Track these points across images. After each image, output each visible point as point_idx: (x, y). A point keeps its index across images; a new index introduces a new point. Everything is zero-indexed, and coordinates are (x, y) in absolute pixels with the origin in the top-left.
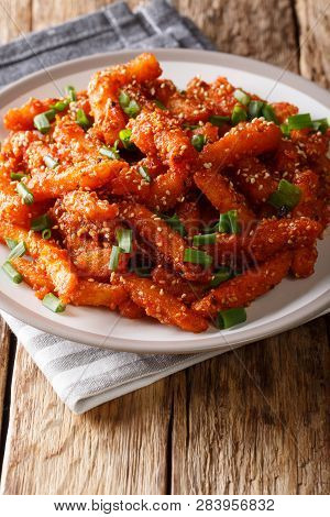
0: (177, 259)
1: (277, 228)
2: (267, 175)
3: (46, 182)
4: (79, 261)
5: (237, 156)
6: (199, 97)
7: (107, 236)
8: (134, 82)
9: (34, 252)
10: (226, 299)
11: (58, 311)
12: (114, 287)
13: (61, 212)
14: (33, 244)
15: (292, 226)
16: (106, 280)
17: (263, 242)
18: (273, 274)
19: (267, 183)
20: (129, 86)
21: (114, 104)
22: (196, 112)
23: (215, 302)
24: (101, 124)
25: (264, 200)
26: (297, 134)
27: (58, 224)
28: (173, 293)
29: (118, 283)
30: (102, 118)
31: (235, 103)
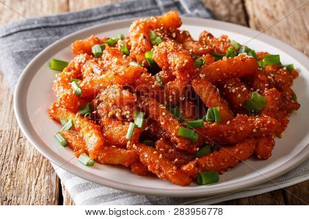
0: (173, 134)
1: (246, 121)
2: (245, 89)
3: (91, 82)
4: (107, 133)
5: (224, 74)
6: (205, 42)
7: (127, 117)
8: (162, 28)
9: (78, 127)
10: (206, 165)
11: (88, 165)
12: (128, 151)
13: (99, 102)
14: (78, 121)
15: (257, 120)
16: (124, 146)
17: (235, 130)
18: (241, 152)
19: (243, 94)
20: (158, 30)
21: (145, 37)
22: (201, 49)
23: (197, 165)
24: (134, 49)
25: (241, 105)
26: (270, 69)
27: (96, 110)
28: (169, 158)
29: (131, 148)
30: (136, 45)
31: (229, 46)
